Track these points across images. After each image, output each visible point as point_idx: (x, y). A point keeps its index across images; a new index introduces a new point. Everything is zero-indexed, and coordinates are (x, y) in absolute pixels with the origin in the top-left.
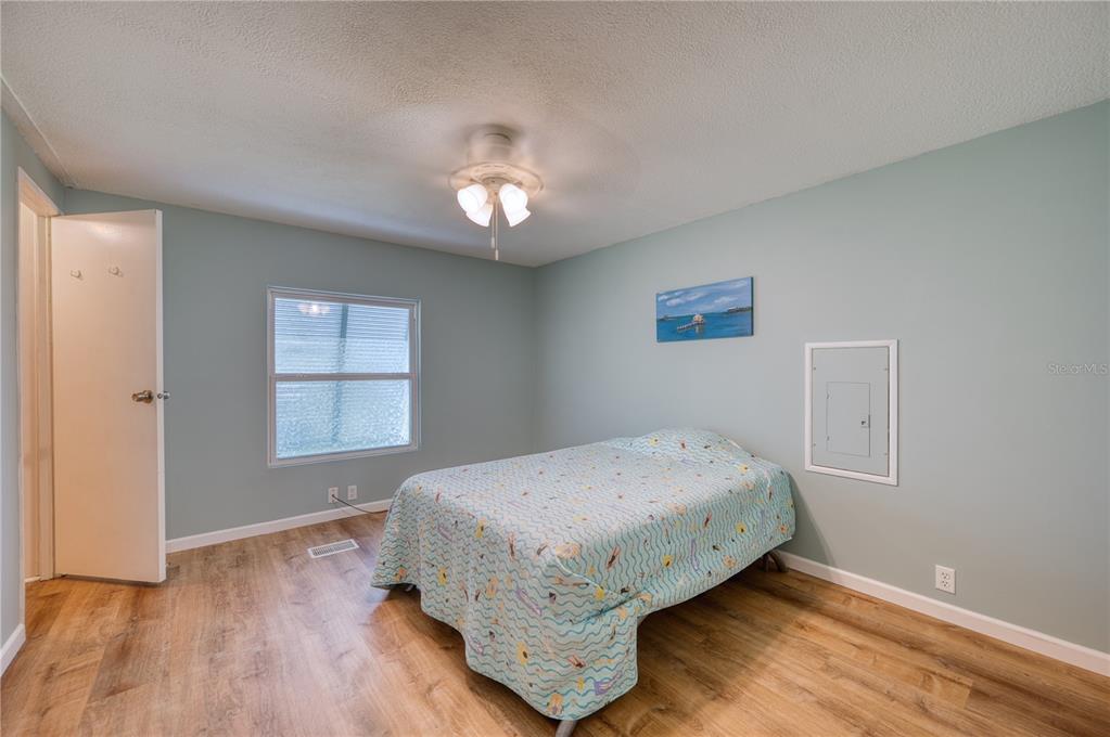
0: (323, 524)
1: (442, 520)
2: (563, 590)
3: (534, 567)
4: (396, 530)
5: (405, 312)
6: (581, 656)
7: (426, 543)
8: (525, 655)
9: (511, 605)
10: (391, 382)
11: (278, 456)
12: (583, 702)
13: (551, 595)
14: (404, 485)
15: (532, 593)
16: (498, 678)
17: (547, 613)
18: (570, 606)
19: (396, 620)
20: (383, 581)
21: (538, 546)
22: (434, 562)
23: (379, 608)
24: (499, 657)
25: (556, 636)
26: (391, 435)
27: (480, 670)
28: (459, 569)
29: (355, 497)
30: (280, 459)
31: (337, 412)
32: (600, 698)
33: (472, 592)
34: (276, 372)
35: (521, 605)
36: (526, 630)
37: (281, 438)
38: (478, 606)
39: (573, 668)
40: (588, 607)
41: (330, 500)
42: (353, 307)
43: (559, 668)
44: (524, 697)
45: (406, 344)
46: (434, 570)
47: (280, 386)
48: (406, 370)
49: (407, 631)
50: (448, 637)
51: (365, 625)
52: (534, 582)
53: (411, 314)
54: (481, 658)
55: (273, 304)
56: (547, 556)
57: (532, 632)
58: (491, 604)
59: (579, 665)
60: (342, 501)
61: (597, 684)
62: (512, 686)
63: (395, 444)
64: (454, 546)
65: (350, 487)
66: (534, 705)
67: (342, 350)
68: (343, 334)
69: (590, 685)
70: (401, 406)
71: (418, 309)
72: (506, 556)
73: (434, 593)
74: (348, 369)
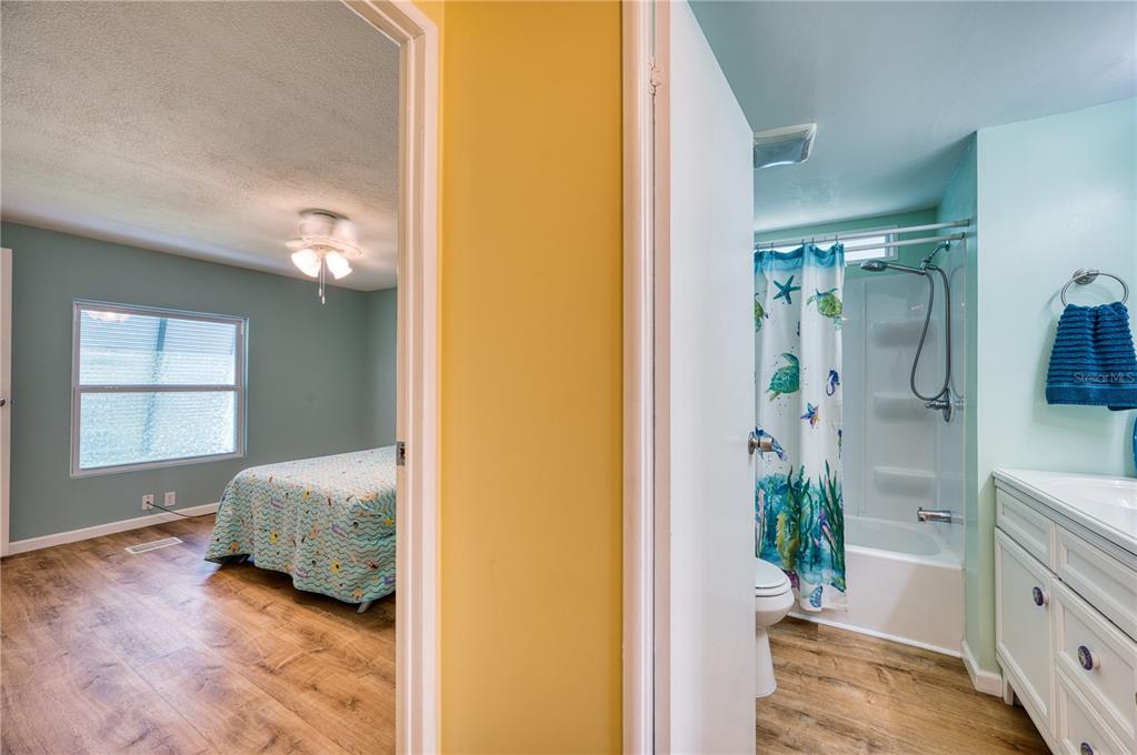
0: (136, 530)
1: (274, 496)
2: (364, 520)
3: (344, 509)
4: (230, 512)
5: (231, 328)
6: (375, 560)
7: (261, 515)
8: (337, 567)
9: (330, 537)
10: (215, 393)
11: (81, 467)
12: (376, 590)
13: (355, 523)
14: (238, 476)
15: (341, 525)
16: (318, 590)
17: (352, 535)
18: (367, 530)
19: (230, 580)
20: (216, 554)
21: (347, 496)
22: (268, 528)
23: (214, 575)
24: (319, 576)
25: (358, 549)
26: (214, 444)
27: (305, 588)
28: (289, 526)
29: (173, 503)
30: (84, 469)
31: (148, 424)
32: (387, 587)
33: (298, 538)
34: (81, 383)
35: (335, 535)
36: (338, 550)
37: (85, 450)
38: (304, 545)
39: (369, 569)
40: (380, 530)
41: (144, 507)
42: (171, 322)
43: (359, 571)
44: (337, 596)
45: (233, 358)
46: (267, 533)
47: (84, 396)
48: (231, 382)
49: (242, 584)
50: (278, 580)
51: (203, 585)
52: (344, 518)
53: (238, 331)
54: (305, 581)
55: (79, 317)
56: (353, 501)
57: (342, 550)
58: (314, 542)
59: (374, 566)
60: (159, 507)
61: (386, 578)
62: (328, 593)
63: (218, 452)
64: (285, 511)
65: (167, 494)
66: (343, 599)
67: (157, 362)
68: (160, 346)
69: (382, 579)
70: (225, 416)
71: (246, 327)
72: (326, 508)
73: (266, 551)
74: (164, 380)
